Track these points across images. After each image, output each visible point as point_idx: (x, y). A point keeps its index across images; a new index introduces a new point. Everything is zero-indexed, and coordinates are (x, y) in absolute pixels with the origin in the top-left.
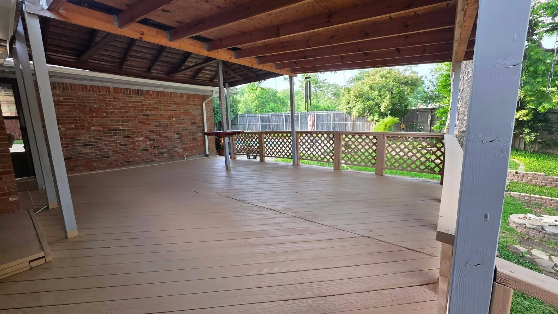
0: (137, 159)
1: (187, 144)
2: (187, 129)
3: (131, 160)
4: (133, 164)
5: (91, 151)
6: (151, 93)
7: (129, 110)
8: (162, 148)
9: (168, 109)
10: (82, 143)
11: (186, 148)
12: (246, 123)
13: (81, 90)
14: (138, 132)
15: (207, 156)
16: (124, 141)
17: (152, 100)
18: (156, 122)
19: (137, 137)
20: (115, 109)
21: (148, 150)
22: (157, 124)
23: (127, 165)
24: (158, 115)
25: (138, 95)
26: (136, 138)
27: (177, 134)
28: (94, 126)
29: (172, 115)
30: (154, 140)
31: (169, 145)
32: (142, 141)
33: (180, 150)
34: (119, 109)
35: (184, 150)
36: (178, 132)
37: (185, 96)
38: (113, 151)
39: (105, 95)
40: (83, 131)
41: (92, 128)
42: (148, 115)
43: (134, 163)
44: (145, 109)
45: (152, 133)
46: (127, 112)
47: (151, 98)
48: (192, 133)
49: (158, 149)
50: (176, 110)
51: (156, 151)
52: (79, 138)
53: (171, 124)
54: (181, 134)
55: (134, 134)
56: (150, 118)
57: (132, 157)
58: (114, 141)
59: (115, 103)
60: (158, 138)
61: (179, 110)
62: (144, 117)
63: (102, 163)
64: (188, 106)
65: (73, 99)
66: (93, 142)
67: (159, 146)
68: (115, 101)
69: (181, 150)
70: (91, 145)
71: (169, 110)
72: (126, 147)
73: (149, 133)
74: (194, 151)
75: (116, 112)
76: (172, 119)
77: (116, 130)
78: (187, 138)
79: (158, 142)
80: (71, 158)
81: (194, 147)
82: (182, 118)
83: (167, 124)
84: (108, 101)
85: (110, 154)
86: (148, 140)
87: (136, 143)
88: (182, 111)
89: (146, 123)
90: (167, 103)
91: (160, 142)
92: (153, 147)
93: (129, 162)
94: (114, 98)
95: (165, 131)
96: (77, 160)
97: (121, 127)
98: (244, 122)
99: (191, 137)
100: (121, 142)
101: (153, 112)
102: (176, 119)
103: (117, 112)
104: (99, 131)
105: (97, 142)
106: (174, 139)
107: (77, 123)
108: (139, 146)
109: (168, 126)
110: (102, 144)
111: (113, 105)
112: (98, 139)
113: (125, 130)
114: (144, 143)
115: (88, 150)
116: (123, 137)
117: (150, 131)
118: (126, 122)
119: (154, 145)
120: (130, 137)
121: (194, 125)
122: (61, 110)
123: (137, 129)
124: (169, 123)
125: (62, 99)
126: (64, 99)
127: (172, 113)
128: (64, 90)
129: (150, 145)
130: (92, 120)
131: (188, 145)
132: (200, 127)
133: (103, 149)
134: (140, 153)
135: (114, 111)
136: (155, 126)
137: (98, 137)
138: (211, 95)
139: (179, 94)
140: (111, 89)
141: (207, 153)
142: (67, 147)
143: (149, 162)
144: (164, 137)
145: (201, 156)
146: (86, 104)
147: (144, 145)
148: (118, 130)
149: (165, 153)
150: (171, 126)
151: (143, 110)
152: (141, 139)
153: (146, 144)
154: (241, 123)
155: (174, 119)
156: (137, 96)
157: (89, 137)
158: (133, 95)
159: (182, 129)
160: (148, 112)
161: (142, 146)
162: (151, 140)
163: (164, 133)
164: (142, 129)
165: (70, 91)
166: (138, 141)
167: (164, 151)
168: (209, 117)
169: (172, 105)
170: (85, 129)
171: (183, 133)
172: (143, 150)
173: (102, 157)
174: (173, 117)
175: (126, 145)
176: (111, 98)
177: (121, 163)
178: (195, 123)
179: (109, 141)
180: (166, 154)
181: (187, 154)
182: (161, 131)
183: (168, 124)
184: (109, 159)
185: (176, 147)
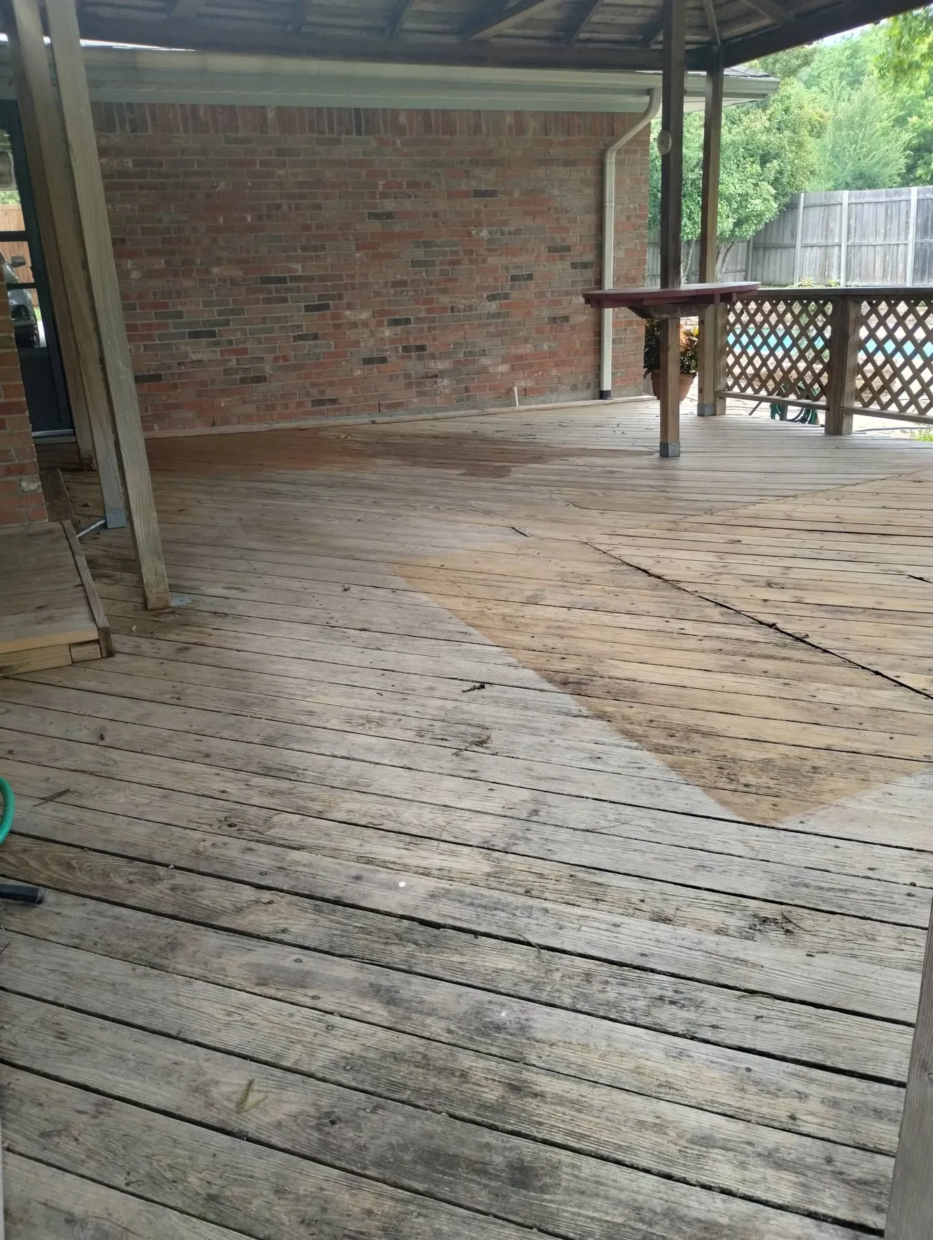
0: (350, 392)
1: (526, 341)
2: (530, 277)
3: (330, 394)
4: (335, 410)
5: (212, 356)
6: (402, 119)
7: (326, 197)
8: (433, 357)
9: (464, 187)
10: (188, 325)
11: (520, 358)
12: (837, 241)
13: (181, 128)
14: (353, 286)
15: (603, 395)
16: (308, 323)
17: (405, 150)
18: (418, 246)
19: (350, 306)
20: (282, 197)
21: (383, 360)
22: (419, 254)
23: (314, 413)
24: (426, 215)
25: (359, 133)
26: (348, 313)
27: (492, 298)
28: (218, 262)
29: (478, 212)
30: (407, 321)
31: (458, 345)
32: (365, 324)
33: (499, 365)
34: (292, 196)
35: (513, 369)
36: (496, 288)
37: (532, 125)
38: (276, 359)
39: (249, 141)
40: (188, 283)
41: (215, 270)
42: (389, 215)
43: (340, 410)
44: (381, 193)
45: (402, 292)
46: (319, 207)
47: (403, 144)
48: (549, 294)
49: (420, 358)
50: (492, 194)
51: (414, 366)
52: (179, 308)
53: (471, 252)
54: (506, 296)
55: (340, 297)
56: (397, 228)
57: (331, 384)
58: (279, 319)
59: (282, 172)
60: (423, 315)
61: (505, 193)
62: (376, 226)
63: (244, 402)
64: (541, 172)
65: (160, 164)
66: (217, 324)
67: (422, 348)
68: (283, 165)
69: (504, 368)
70: (212, 334)
71: (466, 194)
72: (316, 346)
73: (392, 291)
74: (554, 373)
75: (285, 207)
76: (477, 233)
77: (281, 280)
78: (528, 314)
79: (421, 330)
80: (158, 378)
81: (553, 353)
82: (512, 229)
83: (456, 253)
84: (263, 163)
85: (268, 369)
86: (385, 319)
87: (348, 333)
88: (516, 194)
89: (381, 250)
90: (461, 162)
91: (430, 329)
92: (403, 351)
93: (320, 402)
94: (281, 152)
95: (450, 285)
96: (175, 386)
97: (299, 269)
98: (827, 230)
99: (546, 313)
100: (300, 327)
101: (409, 205)
102: (490, 233)
103: (290, 208)
104: (233, 282)
105: (227, 323)
106: (480, 317)
107: (172, 252)
108: (356, 344)
109: (457, 262)
110: (244, 333)
111: (275, 179)
112: (232, 312)
113: (310, 279)
114: (372, 334)
115: (200, 352)
116: (308, 308)
117: (395, 284)
118: (315, 249)
119: (407, 339)
120: (326, 307)
121: (562, 258)
122: (129, 206)
123: (352, 276)
124: (465, 252)
125: (130, 165)
126: (136, 164)
127: (476, 204)
128: (134, 130)
129: (393, 341)
130: (214, 241)
131: (528, 349)
132: (585, 266)
133: (245, 351)
134: (359, 372)
135: (279, 206)
136: (414, 263)
137: (232, 306)
138: (642, 110)
139: (509, 118)
140: (271, 115)
141: (607, 385)
142: (150, 338)
143: (389, 407)
144: (444, 309)
145: (581, 394)
146: (195, 179)
147: (372, 340)
148: (293, 279)
149: (442, 374)
150: (471, 262)
151: (372, 195)
152: (364, 315)
153: (379, 335)
154: (809, 241)
155: (484, 233)
156: (354, 136)
157: (206, 304)
158: (340, 133)
159: (514, 278)
160: (389, 205)
161: (368, 346)
162: (396, 322)
163: (445, 291)
164: (366, 275)
165: (150, 132)
166: (354, 325)
167: (441, 365)
168: (628, 218)
169: (476, 171)
170: (194, 274)
171: (514, 294)
172: (368, 361)
173: (243, 380)
174: (478, 225)
175: (316, 337)
176: (270, 153)
177: (299, 404)
178: (568, 249)
179: (264, 321)
180: (446, 382)
181: (523, 384)
182: (431, 283)
183: (461, 253)
184: (262, 387)
185: (483, 353)
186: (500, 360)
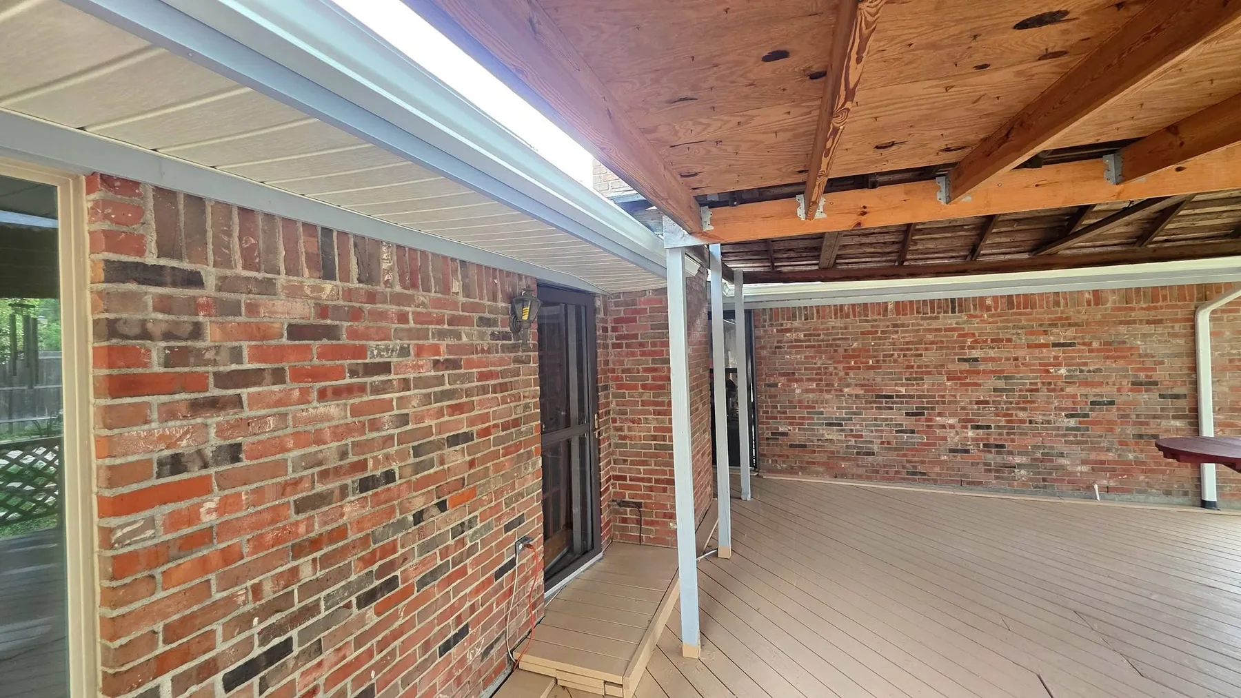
0: (937, 469)
1: (1108, 450)
2: (1112, 403)
3: (920, 469)
4: (925, 480)
5: (839, 437)
6: (989, 302)
7: (926, 349)
8: (1010, 453)
9: (1042, 341)
10: (825, 419)
11: (1102, 462)
13: (833, 317)
14: (943, 402)
15: (1204, 504)
16: (907, 423)
17: (991, 320)
18: (999, 378)
19: (940, 415)
20: (894, 350)
21: (967, 451)
22: (1001, 384)
23: (908, 479)
24: (1008, 359)
25: (953, 312)
26: (938, 419)
27: (1071, 416)
28: (848, 386)
29: (1056, 358)
30: (989, 427)
31: (1034, 447)
32: (952, 427)
33: (1077, 465)
34: (902, 350)
35: (1093, 469)
36: (1073, 409)
37: (1112, 298)
38: (882, 443)
39: (875, 321)
40: (828, 396)
41: (846, 390)
42: (976, 360)
43: (928, 480)
44: (969, 346)
45: (984, 408)
46: (921, 355)
47: (989, 317)
48: (1134, 417)
49: (998, 453)
50: (1071, 345)
51: (992, 458)
52: (822, 409)
53: (1050, 384)
54: (1086, 416)
55: (933, 409)
56: (981, 368)
57: (923, 462)
58: (886, 420)
59: (895, 336)
60: (1003, 424)
61: (1084, 344)
62: (965, 366)
63: (858, 466)
64: (1122, 329)
65: (819, 335)
66: (844, 419)
67: (1002, 446)
68: (897, 332)
69: (1085, 468)
70: (841, 425)
71: (1045, 346)
72: (912, 438)
73: (976, 407)
74: (1142, 478)
75: (896, 356)
76: (1056, 372)
77: (891, 397)
78: (1111, 430)
79: (1000, 434)
80: (805, 446)
81: (1138, 462)
82: (1092, 368)
83: (1036, 384)
84: (882, 332)
85: (876, 448)
86: (969, 425)
87: (938, 431)
88: (1095, 345)
89: (968, 381)
90: (1041, 325)
91: (1008, 434)
92: (984, 447)
93: (914, 474)
94: (895, 326)
95: (1027, 405)
96: (814, 452)
97: (903, 391)
99: (1131, 430)
100: (902, 425)
101: (992, 353)
102: (1069, 371)
103: (899, 356)
104: (857, 396)
105: (851, 419)
106: (1058, 428)
107: (821, 380)
108: (945, 439)
109: (1037, 390)
110: (861, 425)
111: (891, 340)
112: (855, 414)
113: (912, 397)
114: (957, 433)
115: (832, 434)
116: (907, 414)
117: (978, 403)
118: (916, 379)
119: (987, 439)
120: (923, 414)
121: (1148, 390)
122: (798, 357)
123: (943, 396)
124: (1043, 383)
125: (802, 336)
126: (805, 336)
127: (1054, 352)
128: (806, 319)
129: (973, 439)
130: (847, 374)
131: (1111, 456)
132: (1176, 397)
133: (861, 436)
134: (946, 457)
135: (892, 355)
136: (995, 390)
137: (855, 410)
139: (1087, 295)
140: (891, 307)
141: (1210, 494)
142: (802, 424)
143: (969, 483)
144: (1023, 422)
145: (1176, 500)
146: (838, 342)
147: (957, 438)
148: (897, 396)
149: (1020, 466)
150: (1049, 390)
151: (963, 348)
152: (951, 421)
153: (965, 435)
155: (1063, 371)
156: (950, 314)
157: (838, 408)
158: (939, 313)
159: (1093, 403)
160: (976, 353)
161: (953, 439)
162: (978, 427)
163: (1024, 409)
164: (955, 396)
165: (815, 320)
166: (943, 427)
167: (1018, 460)
169: (1055, 330)
170: (833, 392)
171: (1093, 415)
172: (952, 451)
173: (858, 453)
174: (1059, 365)
175: (913, 432)
176: (888, 327)
177: (897, 472)
178: (1156, 383)
179: (876, 419)
180: (1023, 472)
181: (1105, 482)
182: (1011, 403)
183: (1040, 384)
184: (870, 459)
185: (1062, 455)
186: (1078, 462)
